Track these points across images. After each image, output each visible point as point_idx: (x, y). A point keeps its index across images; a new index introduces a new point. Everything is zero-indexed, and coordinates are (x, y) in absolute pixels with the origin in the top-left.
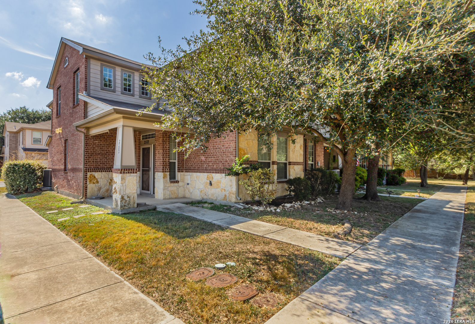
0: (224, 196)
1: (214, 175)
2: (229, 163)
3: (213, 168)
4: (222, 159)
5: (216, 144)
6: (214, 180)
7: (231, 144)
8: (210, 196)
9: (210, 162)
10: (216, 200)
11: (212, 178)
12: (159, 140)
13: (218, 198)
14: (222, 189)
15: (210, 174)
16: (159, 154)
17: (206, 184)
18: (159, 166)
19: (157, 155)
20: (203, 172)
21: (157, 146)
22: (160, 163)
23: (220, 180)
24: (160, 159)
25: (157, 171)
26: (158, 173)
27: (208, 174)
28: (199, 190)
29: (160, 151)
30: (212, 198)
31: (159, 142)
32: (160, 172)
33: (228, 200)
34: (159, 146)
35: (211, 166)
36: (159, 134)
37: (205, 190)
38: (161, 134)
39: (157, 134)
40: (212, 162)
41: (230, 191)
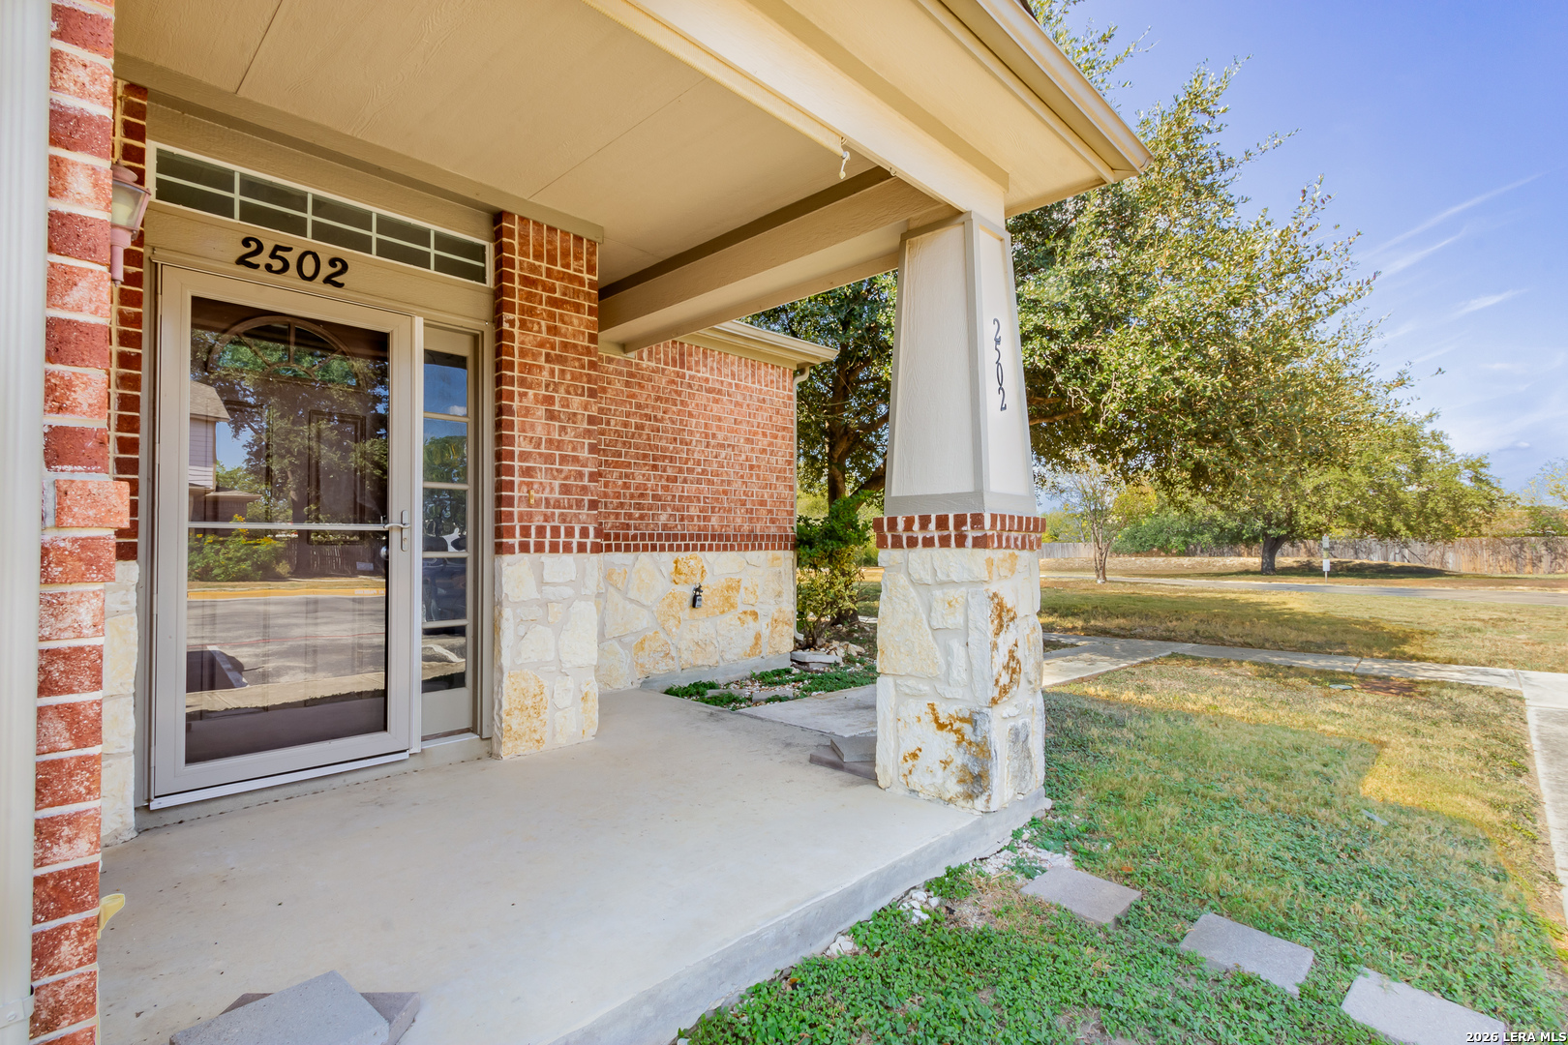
0: (751, 641)
1: (708, 558)
3: (707, 528)
4: (744, 493)
5: (719, 428)
6: (711, 582)
8: (685, 655)
9: (689, 499)
10: (716, 665)
11: (704, 572)
12: (552, 316)
13: (727, 656)
14: (745, 613)
15: (688, 554)
16: (551, 415)
17: (670, 605)
18: (558, 505)
19: (533, 426)
20: (654, 548)
21: (535, 356)
22: (565, 489)
23: (737, 577)
24: (564, 459)
25: (539, 548)
26: (547, 558)
27: (682, 555)
28: (627, 640)
29: (566, 404)
30: (700, 663)
31: (553, 330)
32: (568, 548)
33: (766, 650)
34: (560, 360)
35: (696, 522)
36: (563, 277)
37: (662, 635)
38: (581, 282)
39: (534, 269)
40: (699, 500)
41: (776, 616)
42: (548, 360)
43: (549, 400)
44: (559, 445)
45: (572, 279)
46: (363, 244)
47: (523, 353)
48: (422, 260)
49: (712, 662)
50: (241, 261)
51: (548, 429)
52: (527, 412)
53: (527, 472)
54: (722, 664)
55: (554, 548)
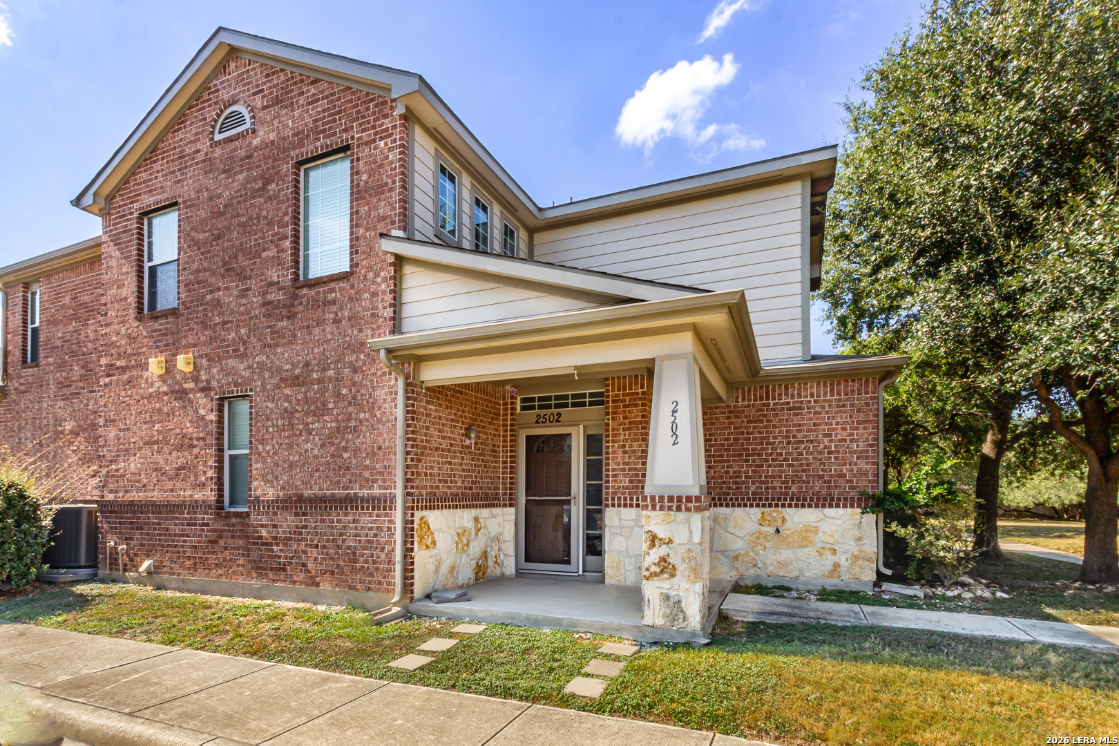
0: (830, 567)
1: (788, 512)
2: (851, 481)
3: (787, 494)
4: (822, 470)
5: (799, 431)
6: (787, 525)
7: (861, 431)
8: (770, 568)
9: (773, 477)
10: (797, 578)
11: (784, 520)
12: (625, 412)
13: (807, 574)
14: (823, 548)
15: (772, 509)
16: (624, 452)
17: (758, 538)
18: (627, 488)
19: (617, 458)
20: (745, 505)
21: (618, 430)
22: (630, 482)
23: (815, 525)
24: (630, 469)
25: (619, 505)
26: (622, 509)
27: (767, 510)
28: (727, 553)
29: (631, 446)
30: (781, 574)
31: (625, 418)
32: (631, 506)
33: (845, 576)
34: (628, 429)
35: (778, 490)
36: (629, 395)
37: (751, 554)
38: (638, 394)
39: (618, 395)
40: (781, 477)
41: (856, 553)
42: (623, 430)
43: (624, 446)
44: (628, 464)
45: (633, 394)
46: (566, 405)
47: (613, 430)
48: (583, 404)
49: (793, 575)
50: (537, 422)
51: (623, 458)
52: (614, 452)
53: (614, 476)
54: (802, 578)
55: (625, 506)
